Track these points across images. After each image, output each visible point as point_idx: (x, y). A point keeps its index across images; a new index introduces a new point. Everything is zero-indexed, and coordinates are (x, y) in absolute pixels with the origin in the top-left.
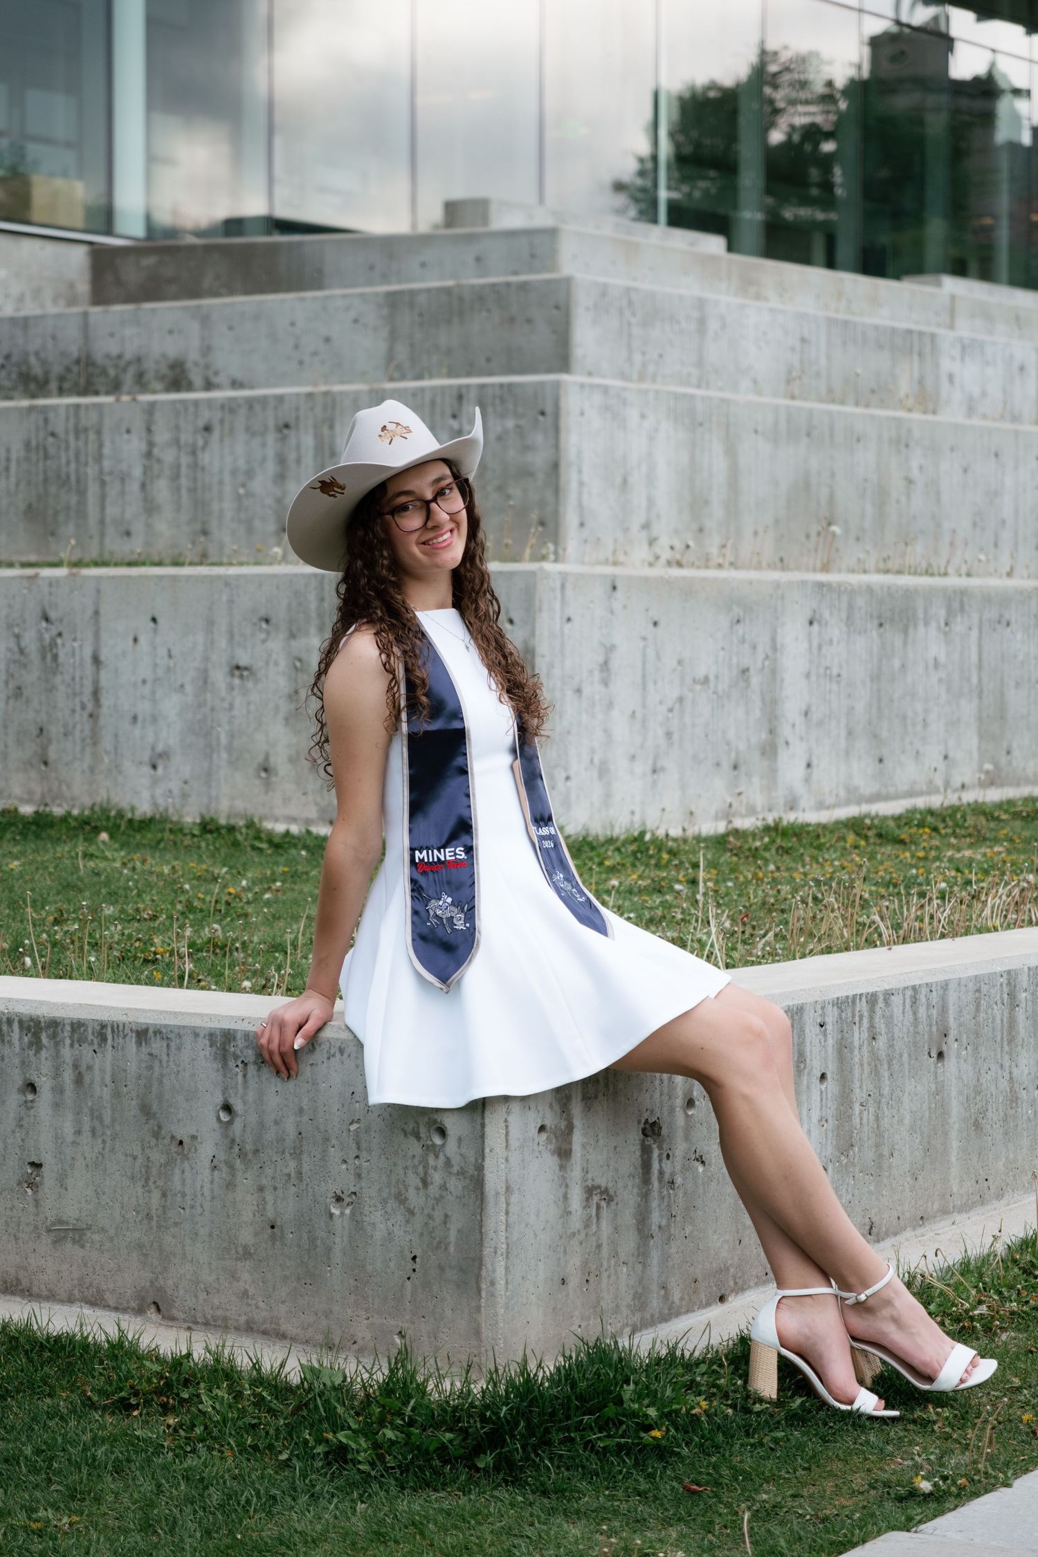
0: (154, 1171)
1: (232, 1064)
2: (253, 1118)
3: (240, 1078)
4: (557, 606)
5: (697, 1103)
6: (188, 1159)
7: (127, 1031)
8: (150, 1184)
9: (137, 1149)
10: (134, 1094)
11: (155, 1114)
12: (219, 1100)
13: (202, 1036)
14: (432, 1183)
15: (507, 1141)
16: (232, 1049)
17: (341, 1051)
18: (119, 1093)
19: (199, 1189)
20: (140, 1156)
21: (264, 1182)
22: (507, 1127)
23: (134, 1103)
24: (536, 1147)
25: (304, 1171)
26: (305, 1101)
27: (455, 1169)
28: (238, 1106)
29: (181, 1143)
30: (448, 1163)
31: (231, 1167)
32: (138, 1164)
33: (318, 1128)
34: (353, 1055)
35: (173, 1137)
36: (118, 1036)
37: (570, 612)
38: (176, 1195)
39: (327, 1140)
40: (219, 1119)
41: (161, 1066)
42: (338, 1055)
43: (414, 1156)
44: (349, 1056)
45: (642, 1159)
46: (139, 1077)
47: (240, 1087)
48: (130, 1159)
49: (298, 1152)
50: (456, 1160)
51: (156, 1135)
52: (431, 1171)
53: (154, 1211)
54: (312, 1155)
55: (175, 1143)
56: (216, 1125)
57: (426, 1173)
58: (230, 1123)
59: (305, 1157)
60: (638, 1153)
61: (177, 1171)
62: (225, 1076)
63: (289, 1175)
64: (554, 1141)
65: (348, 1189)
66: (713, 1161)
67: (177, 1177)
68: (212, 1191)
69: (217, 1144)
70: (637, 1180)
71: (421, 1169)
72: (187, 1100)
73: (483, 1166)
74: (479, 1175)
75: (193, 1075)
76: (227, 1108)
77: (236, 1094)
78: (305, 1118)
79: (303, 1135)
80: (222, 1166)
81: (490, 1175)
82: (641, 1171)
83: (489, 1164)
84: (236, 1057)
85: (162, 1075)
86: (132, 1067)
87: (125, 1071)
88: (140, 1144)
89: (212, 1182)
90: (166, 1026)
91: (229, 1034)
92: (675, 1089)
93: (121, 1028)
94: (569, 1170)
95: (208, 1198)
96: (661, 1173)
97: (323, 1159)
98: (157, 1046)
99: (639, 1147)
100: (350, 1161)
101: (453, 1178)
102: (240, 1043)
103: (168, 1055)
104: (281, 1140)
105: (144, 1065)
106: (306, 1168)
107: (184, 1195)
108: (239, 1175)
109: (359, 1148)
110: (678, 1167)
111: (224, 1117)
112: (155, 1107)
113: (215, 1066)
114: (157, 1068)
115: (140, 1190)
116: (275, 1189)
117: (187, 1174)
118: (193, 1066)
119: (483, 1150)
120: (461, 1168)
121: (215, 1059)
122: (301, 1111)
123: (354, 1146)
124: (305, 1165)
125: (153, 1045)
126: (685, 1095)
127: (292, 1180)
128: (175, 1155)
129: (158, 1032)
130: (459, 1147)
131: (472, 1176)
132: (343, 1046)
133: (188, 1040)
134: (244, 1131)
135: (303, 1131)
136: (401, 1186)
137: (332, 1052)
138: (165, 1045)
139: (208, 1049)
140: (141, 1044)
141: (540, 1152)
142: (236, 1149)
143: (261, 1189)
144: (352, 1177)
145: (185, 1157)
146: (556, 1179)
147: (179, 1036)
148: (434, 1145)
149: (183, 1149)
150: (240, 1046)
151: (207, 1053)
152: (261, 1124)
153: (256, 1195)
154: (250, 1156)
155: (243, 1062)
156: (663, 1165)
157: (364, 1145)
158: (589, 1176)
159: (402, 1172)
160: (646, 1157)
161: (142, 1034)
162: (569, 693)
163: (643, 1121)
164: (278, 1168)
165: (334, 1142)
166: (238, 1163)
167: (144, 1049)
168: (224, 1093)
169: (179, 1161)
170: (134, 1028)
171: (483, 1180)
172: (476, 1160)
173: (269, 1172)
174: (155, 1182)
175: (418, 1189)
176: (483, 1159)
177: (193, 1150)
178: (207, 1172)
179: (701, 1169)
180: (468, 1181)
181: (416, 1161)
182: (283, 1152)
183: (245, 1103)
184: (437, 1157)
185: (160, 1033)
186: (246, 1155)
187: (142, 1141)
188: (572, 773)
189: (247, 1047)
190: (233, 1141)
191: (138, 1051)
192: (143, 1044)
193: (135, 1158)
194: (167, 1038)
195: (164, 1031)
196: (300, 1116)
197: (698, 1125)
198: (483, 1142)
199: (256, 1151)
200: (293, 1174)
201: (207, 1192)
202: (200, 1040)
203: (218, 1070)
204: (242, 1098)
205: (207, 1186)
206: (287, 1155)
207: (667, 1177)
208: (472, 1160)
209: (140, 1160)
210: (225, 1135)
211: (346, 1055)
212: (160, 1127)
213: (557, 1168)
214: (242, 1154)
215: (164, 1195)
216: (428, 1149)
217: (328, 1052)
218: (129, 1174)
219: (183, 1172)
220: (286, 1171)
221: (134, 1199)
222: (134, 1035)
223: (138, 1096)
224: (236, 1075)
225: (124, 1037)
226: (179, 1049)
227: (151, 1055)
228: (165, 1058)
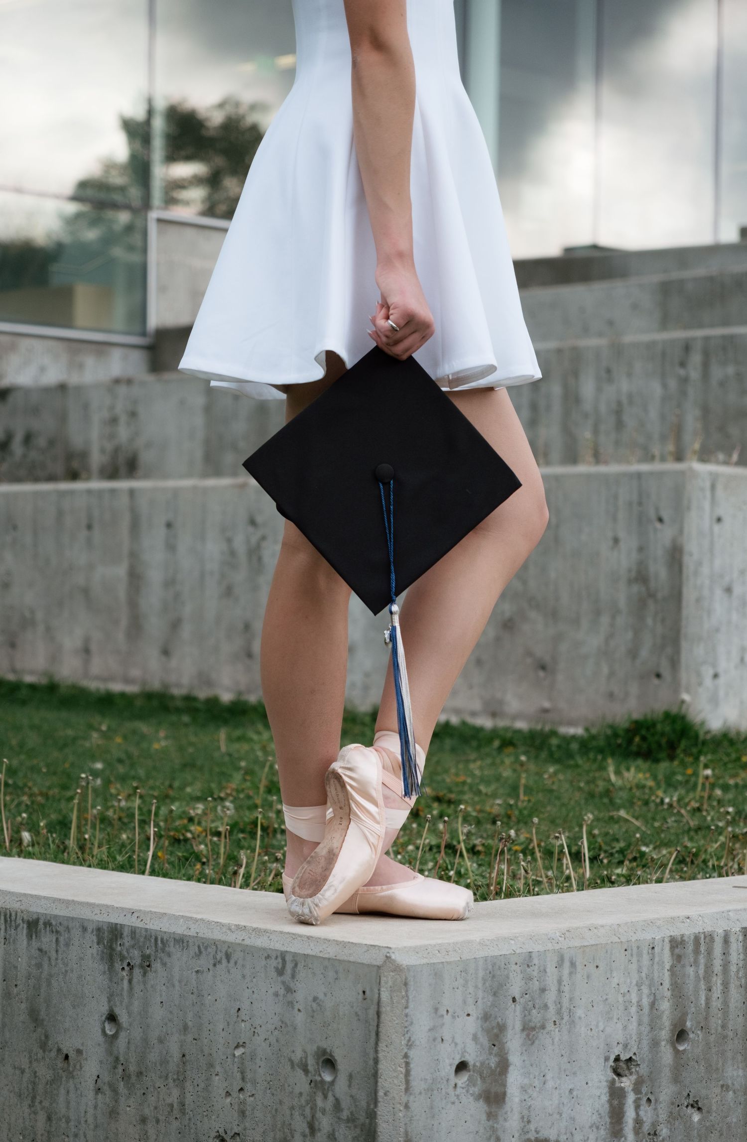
0: (41, 1088)
1: (118, 966)
2: (137, 1034)
3: (126, 982)
4: (707, 505)
5: (691, 1036)
6: (73, 1077)
7: (19, 921)
8: (37, 1104)
9: (25, 1063)
10: (23, 996)
11: (43, 1020)
12: (104, 1009)
13: (90, 930)
14: (319, 1130)
15: (407, 1082)
16: (119, 948)
17: (228, 957)
18: (9, 994)
19: (82, 1115)
20: (27, 1070)
21: (147, 1111)
22: (407, 1064)
23: (23, 1006)
24: (451, 1090)
25: (187, 1103)
26: (190, 1015)
27: (345, 1114)
28: (123, 1018)
29: (67, 1057)
30: (337, 1106)
31: (115, 1091)
32: (25, 1079)
33: (202, 1051)
34: (240, 962)
35: (59, 1050)
36: (10, 927)
37: (720, 512)
38: (60, 1119)
39: (211, 1065)
40: (104, 1031)
41: (50, 964)
42: (224, 961)
43: (301, 1094)
44: (236, 963)
45: (611, 1105)
46: (28, 977)
47: (125, 993)
48: (18, 1072)
49: (181, 1078)
50: (345, 1103)
51: (43, 1046)
52: (319, 1115)
53: (40, 1137)
54: (195, 1083)
55: (61, 1057)
56: (101, 1039)
57: (313, 1117)
58: (115, 1036)
59: (188, 1084)
60: (605, 1098)
61: (62, 1091)
62: (111, 980)
63: (172, 1106)
64: (479, 1082)
65: (232, 1129)
66: (714, 1108)
67: (61, 1099)
68: (96, 1118)
69: (101, 1062)
70: (602, 1132)
71: (308, 1110)
72: (74, 1007)
73: (375, 1113)
74: (370, 1124)
75: (80, 977)
76: (112, 1018)
77: (121, 1002)
78: (189, 1038)
79: (187, 1057)
80: (106, 1088)
81: (384, 1125)
82: (608, 1120)
83: (383, 1110)
84: (122, 959)
85: (51, 975)
86: (23, 963)
87: (16, 967)
88: (27, 1056)
89: (95, 1107)
90: (56, 916)
91: (116, 929)
92: (660, 1017)
93: (13, 917)
94: (501, 1119)
95: (92, 1127)
96: (638, 1122)
97: (206, 1089)
98: (47, 940)
99: (606, 1090)
100: (235, 1094)
101: (343, 1126)
102: (127, 941)
103: (57, 951)
104: (164, 1062)
105: (33, 962)
106: (189, 1099)
107: (68, 1121)
108: (122, 1100)
109: (243, 1079)
110: (663, 1116)
111: (110, 1030)
112: (43, 1014)
113: (101, 967)
114: (46, 966)
115: (27, 1111)
116: (158, 1121)
117: (72, 1095)
118: (81, 966)
119: (376, 1092)
120: (352, 1113)
121: (102, 959)
122: (186, 1028)
123: (239, 1075)
124: (188, 1095)
125: (44, 940)
126: (674, 1026)
127: (175, 1112)
128: (61, 1071)
129: (47, 924)
130: (350, 1086)
131: (363, 1125)
132: (230, 950)
133: (76, 933)
134: (128, 1048)
135: (187, 1052)
136: (286, 1130)
137: (218, 957)
138: (54, 940)
139: (95, 946)
140: (31, 937)
141: (458, 1096)
142: (120, 1069)
143: (144, 1120)
144: (236, 1115)
145: (71, 1075)
146: (482, 1130)
147: (68, 929)
148: (322, 1082)
149: (68, 1064)
150: (127, 944)
151: (94, 951)
152: (145, 1040)
153: (138, 1127)
154: (133, 1079)
155: (129, 964)
156: (642, 1113)
157: (249, 1076)
158: (532, 1127)
159: (288, 1112)
160: (616, 1102)
161: (34, 925)
162: (719, 592)
163: (612, 1058)
164: (161, 1097)
165: (218, 1068)
166: (121, 1087)
167: (35, 944)
168: (109, 1001)
169: (64, 1079)
170: (25, 918)
171: (375, 1132)
172: (368, 1104)
173: (152, 1100)
174: (41, 1102)
175: (304, 1136)
176: (376, 1105)
177: (78, 1067)
178: (91, 1095)
179: (696, 1117)
180: (358, 1131)
181: (303, 1102)
182: (167, 1077)
183: (130, 1014)
184: (325, 1097)
185: (50, 925)
186: (129, 1077)
187: (30, 1052)
188: (720, 670)
189: (133, 947)
190: (117, 1059)
191: (29, 944)
192: (34, 937)
193: (23, 1072)
194: (57, 932)
195: (54, 923)
196: (185, 1034)
197: (692, 1063)
198: (376, 1082)
199: (140, 1074)
200: (175, 1106)
201: (91, 1120)
202: (88, 935)
203: (104, 972)
204: (127, 1008)
205: (91, 1111)
206: (170, 1080)
207: (646, 1128)
208: (364, 1104)
209: (27, 1076)
210: (109, 1052)
211: (232, 962)
212: (47, 1037)
213: (484, 1117)
214: (126, 1077)
215: (49, 1119)
216: (316, 1085)
217: (215, 958)
218: (17, 1090)
219: (68, 1092)
220: (169, 1101)
221: (21, 1121)
222: (25, 926)
223: (27, 999)
224: (122, 980)
225: (16, 928)
226: (67, 945)
227: (40, 950)
228: (53, 954)
